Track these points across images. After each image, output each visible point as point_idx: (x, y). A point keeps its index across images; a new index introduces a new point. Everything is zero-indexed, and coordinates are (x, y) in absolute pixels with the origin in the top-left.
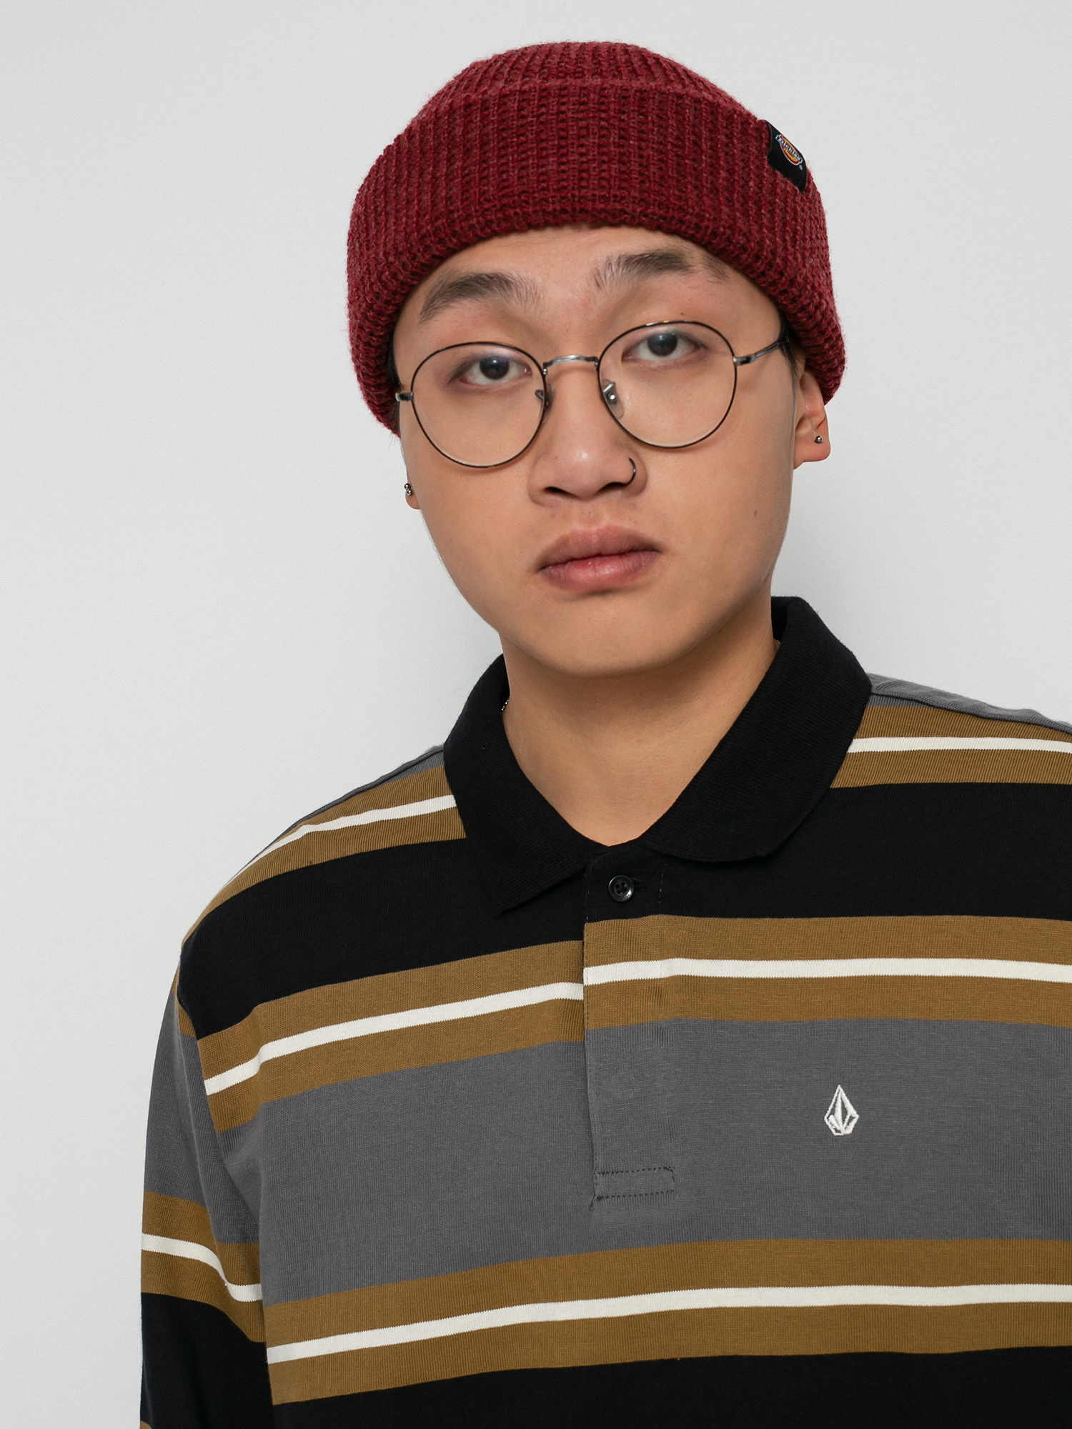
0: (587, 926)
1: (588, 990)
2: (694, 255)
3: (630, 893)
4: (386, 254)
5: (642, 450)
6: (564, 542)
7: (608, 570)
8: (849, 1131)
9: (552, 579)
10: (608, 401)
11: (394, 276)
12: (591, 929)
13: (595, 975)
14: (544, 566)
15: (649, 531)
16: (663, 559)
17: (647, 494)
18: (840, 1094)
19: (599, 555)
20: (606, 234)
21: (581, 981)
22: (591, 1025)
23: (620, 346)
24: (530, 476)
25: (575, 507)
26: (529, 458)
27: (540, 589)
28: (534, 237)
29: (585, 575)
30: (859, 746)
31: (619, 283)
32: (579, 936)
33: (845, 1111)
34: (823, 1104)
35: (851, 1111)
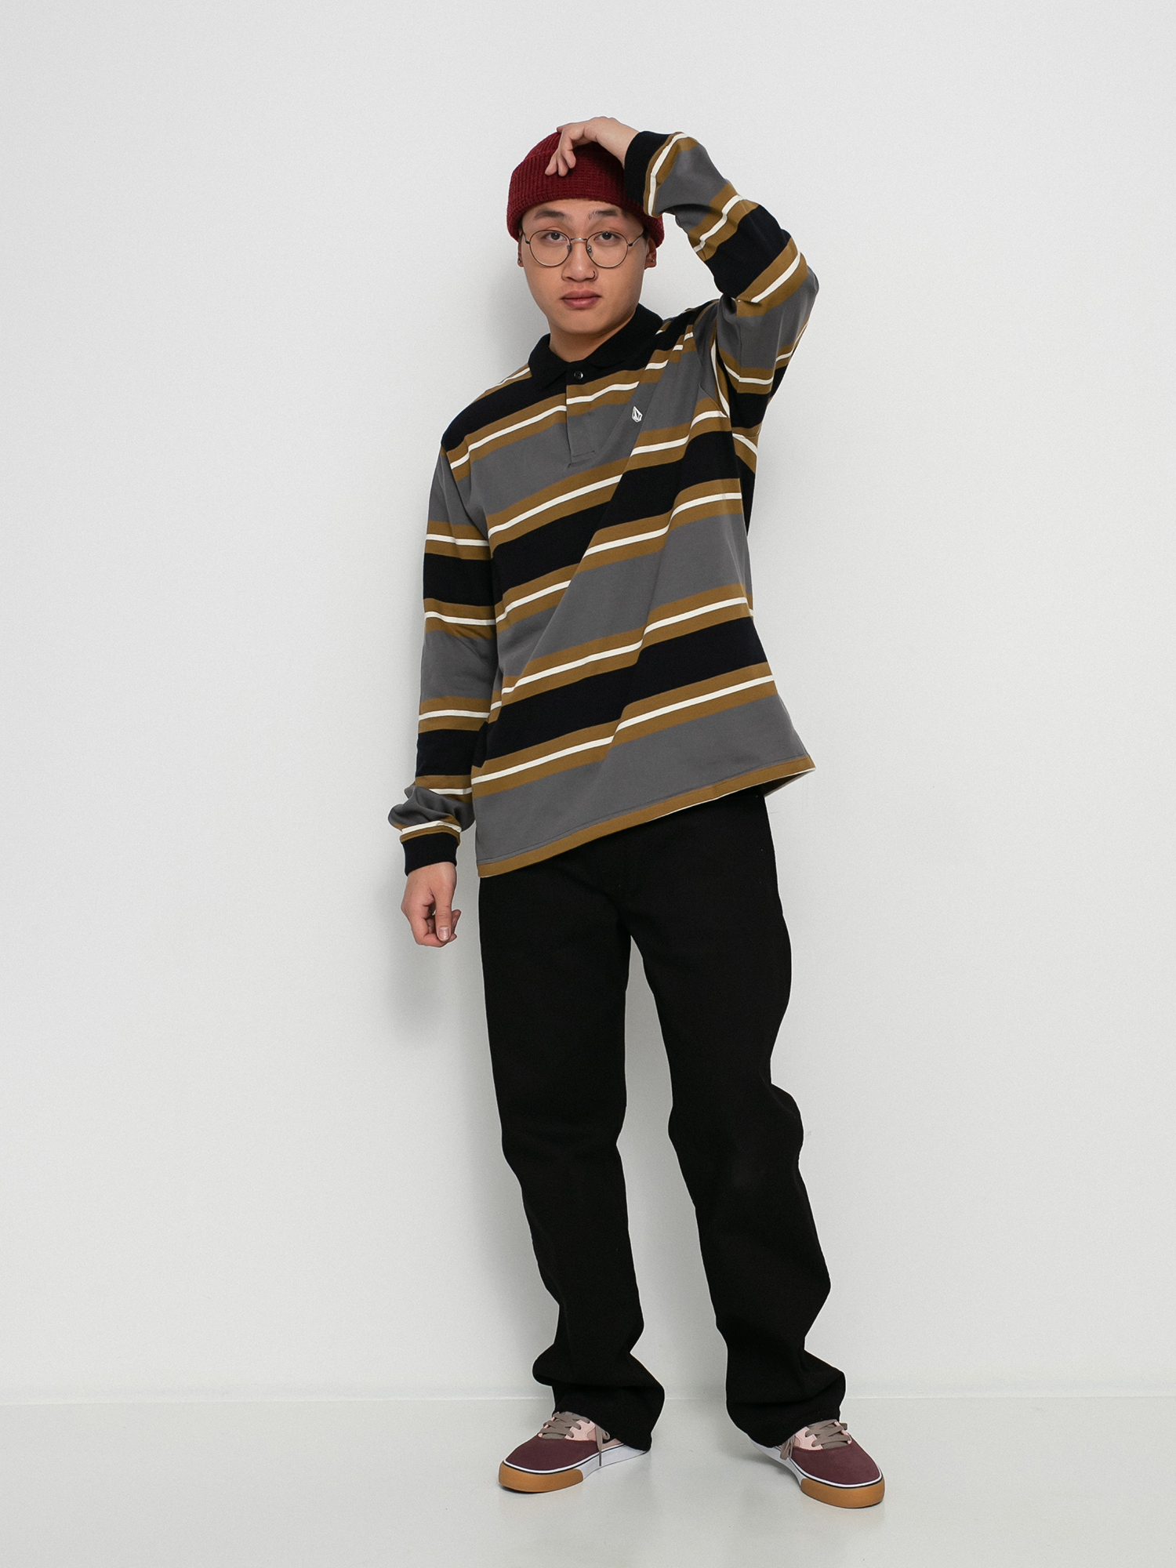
0: (567, 387)
1: (568, 406)
2: (618, 210)
3: (582, 375)
4: (525, 196)
5: (597, 268)
6: (571, 293)
7: (584, 302)
9: (566, 303)
10: (589, 252)
11: (527, 203)
13: (570, 401)
14: (563, 298)
15: (597, 291)
16: (600, 299)
17: (598, 280)
18: (635, 409)
19: (582, 298)
20: (593, 202)
21: (566, 404)
22: (568, 414)
23: (594, 237)
24: (563, 271)
25: (576, 284)
26: (562, 265)
27: (561, 305)
28: (571, 201)
29: (576, 303)
31: (595, 219)
32: (565, 391)
33: (637, 414)
34: (631, 413)
35: (640, 414)
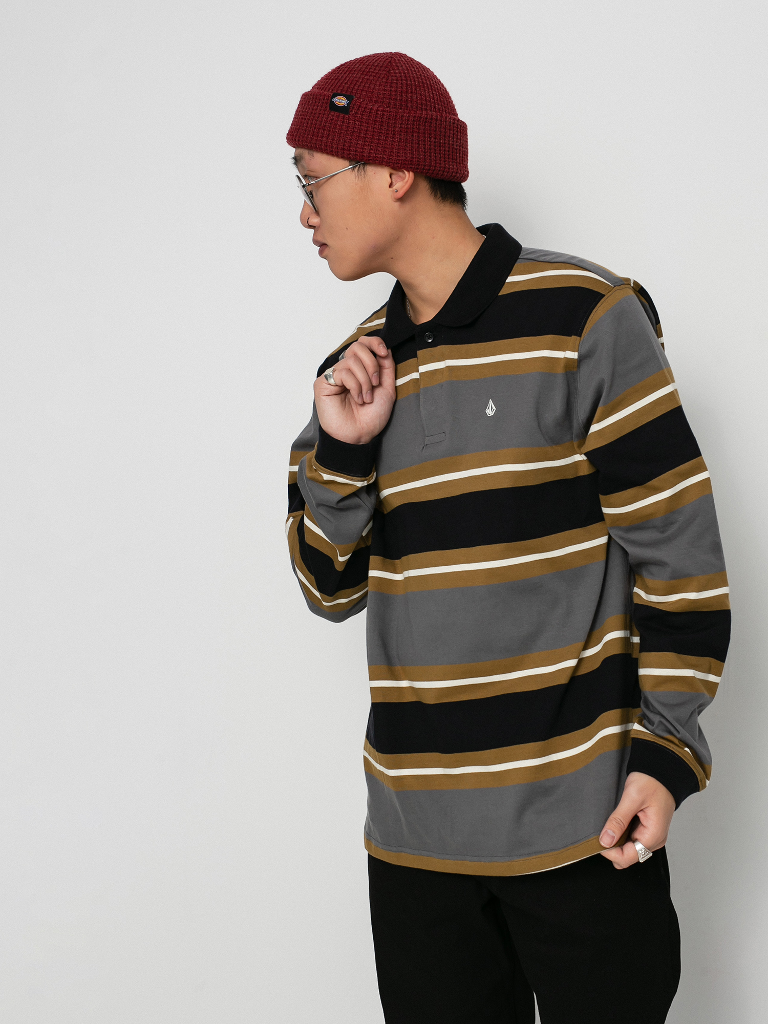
0: (418, 352)
1: (421, 374)
8: (493, 414)
12: (419, 353)
13: (423, 369)
18: (491, 402)
21: (418, 372)
22: (422, 387)
30: (510, 279)
32: (416, 356)
33: (492, 408)
34: (486, 405)
35: (494, 408)
